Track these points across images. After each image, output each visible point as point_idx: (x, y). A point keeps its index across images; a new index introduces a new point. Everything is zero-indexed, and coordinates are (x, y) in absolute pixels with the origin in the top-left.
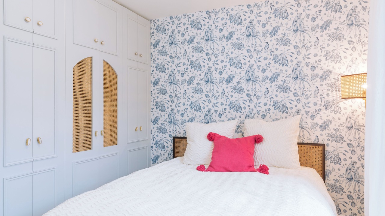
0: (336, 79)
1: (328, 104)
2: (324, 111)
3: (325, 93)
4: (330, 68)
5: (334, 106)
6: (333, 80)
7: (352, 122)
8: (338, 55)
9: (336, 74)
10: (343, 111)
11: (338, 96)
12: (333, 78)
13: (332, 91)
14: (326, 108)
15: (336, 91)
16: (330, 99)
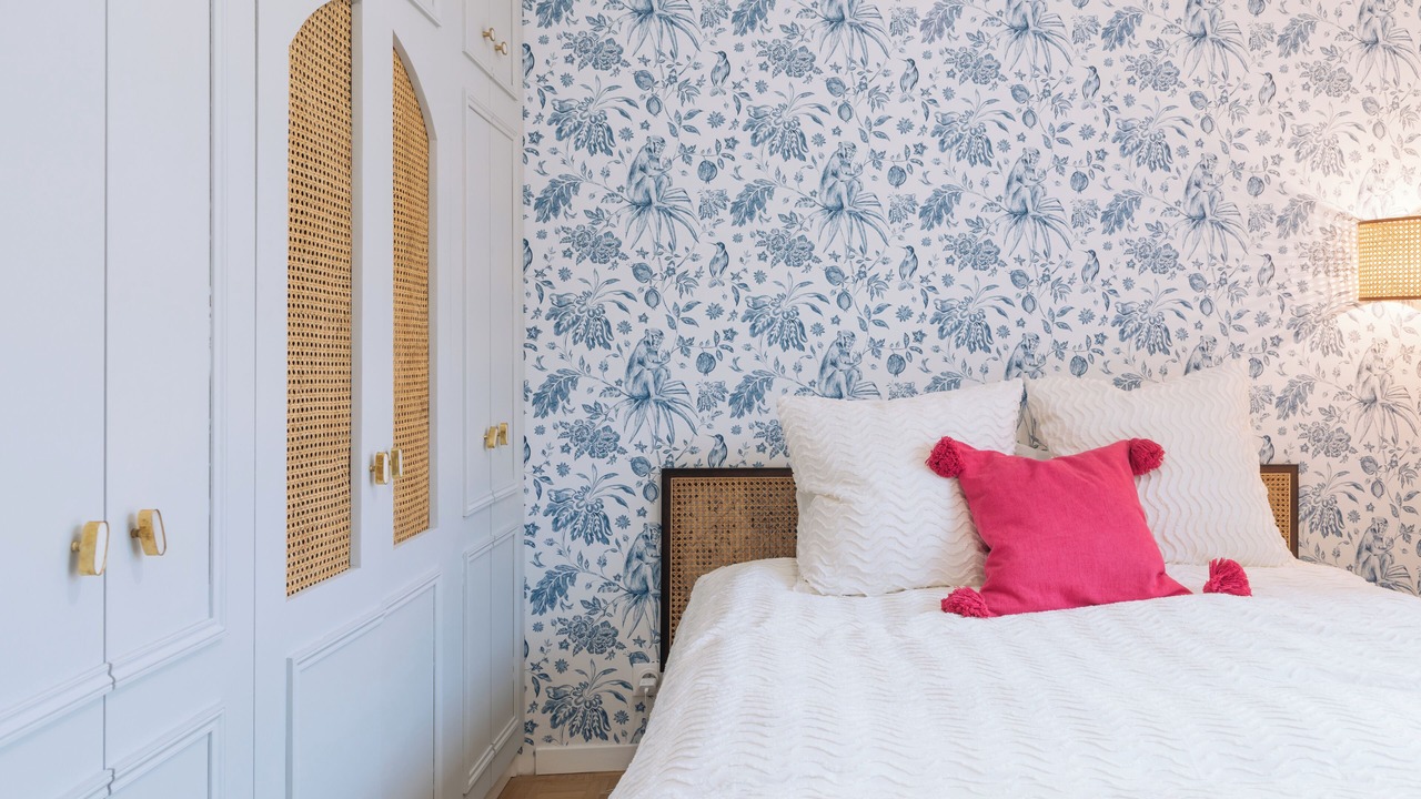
0: (1328, 228)
1: (1301, 320)
2: (1289, 345)
3: (1295, 280)
4: (1310, 191)
5: (1321, 327)
6: (1319, 233)
7: (1375, 382)
8: (1332, 145)
9: (1326, 214)
10: (1349, 346)
11: (1334, 293)
12: (1318, 226)
13: (1315, 274)
14: (1297, 334)
15: (1327, 272)
16: (1310, 301)
